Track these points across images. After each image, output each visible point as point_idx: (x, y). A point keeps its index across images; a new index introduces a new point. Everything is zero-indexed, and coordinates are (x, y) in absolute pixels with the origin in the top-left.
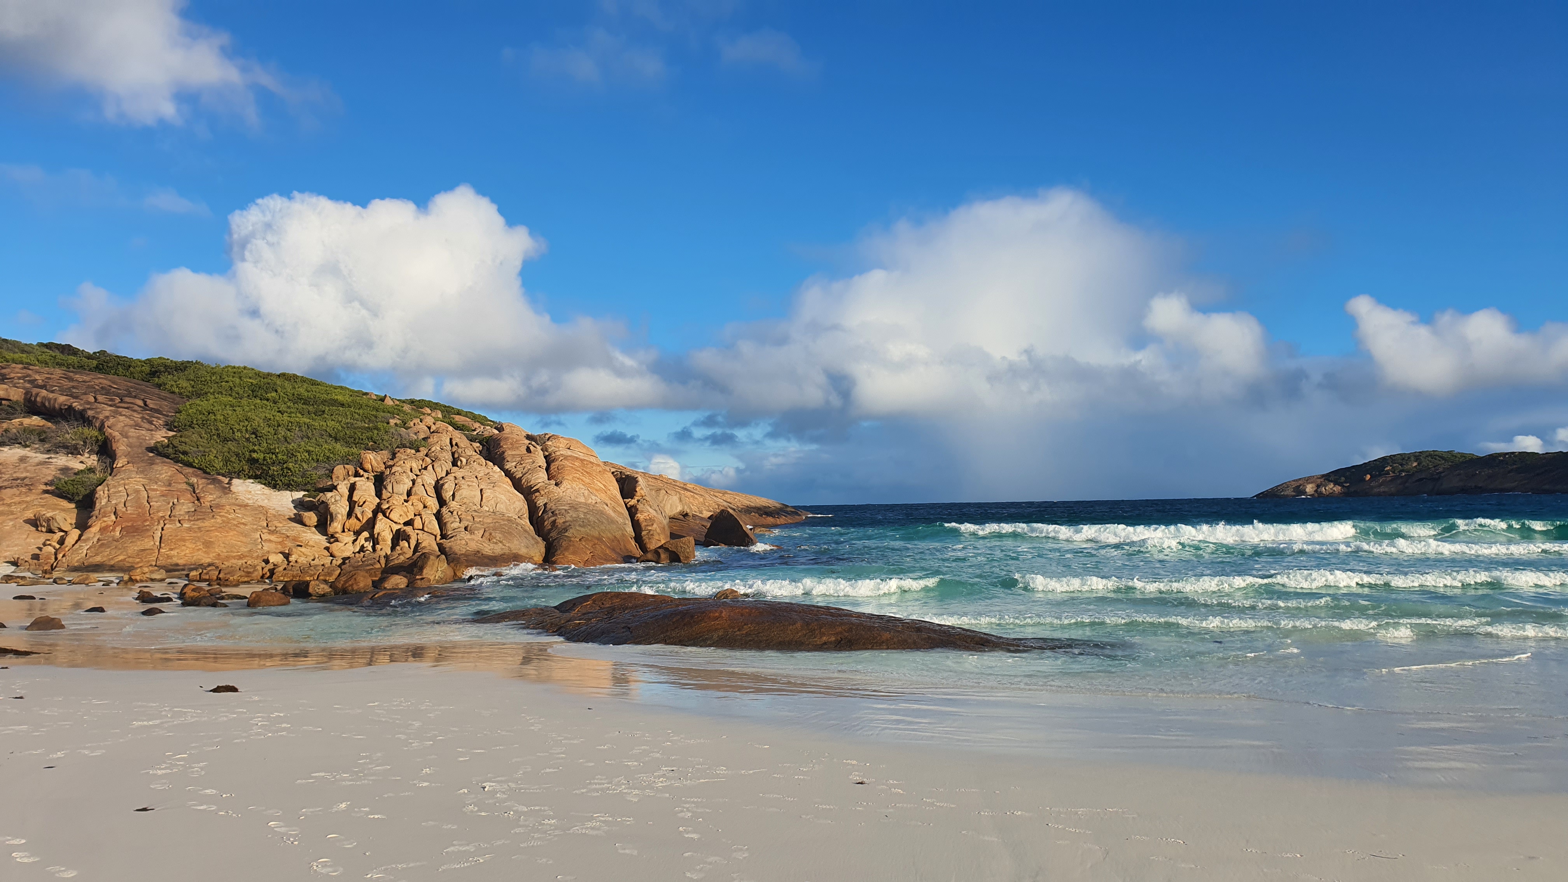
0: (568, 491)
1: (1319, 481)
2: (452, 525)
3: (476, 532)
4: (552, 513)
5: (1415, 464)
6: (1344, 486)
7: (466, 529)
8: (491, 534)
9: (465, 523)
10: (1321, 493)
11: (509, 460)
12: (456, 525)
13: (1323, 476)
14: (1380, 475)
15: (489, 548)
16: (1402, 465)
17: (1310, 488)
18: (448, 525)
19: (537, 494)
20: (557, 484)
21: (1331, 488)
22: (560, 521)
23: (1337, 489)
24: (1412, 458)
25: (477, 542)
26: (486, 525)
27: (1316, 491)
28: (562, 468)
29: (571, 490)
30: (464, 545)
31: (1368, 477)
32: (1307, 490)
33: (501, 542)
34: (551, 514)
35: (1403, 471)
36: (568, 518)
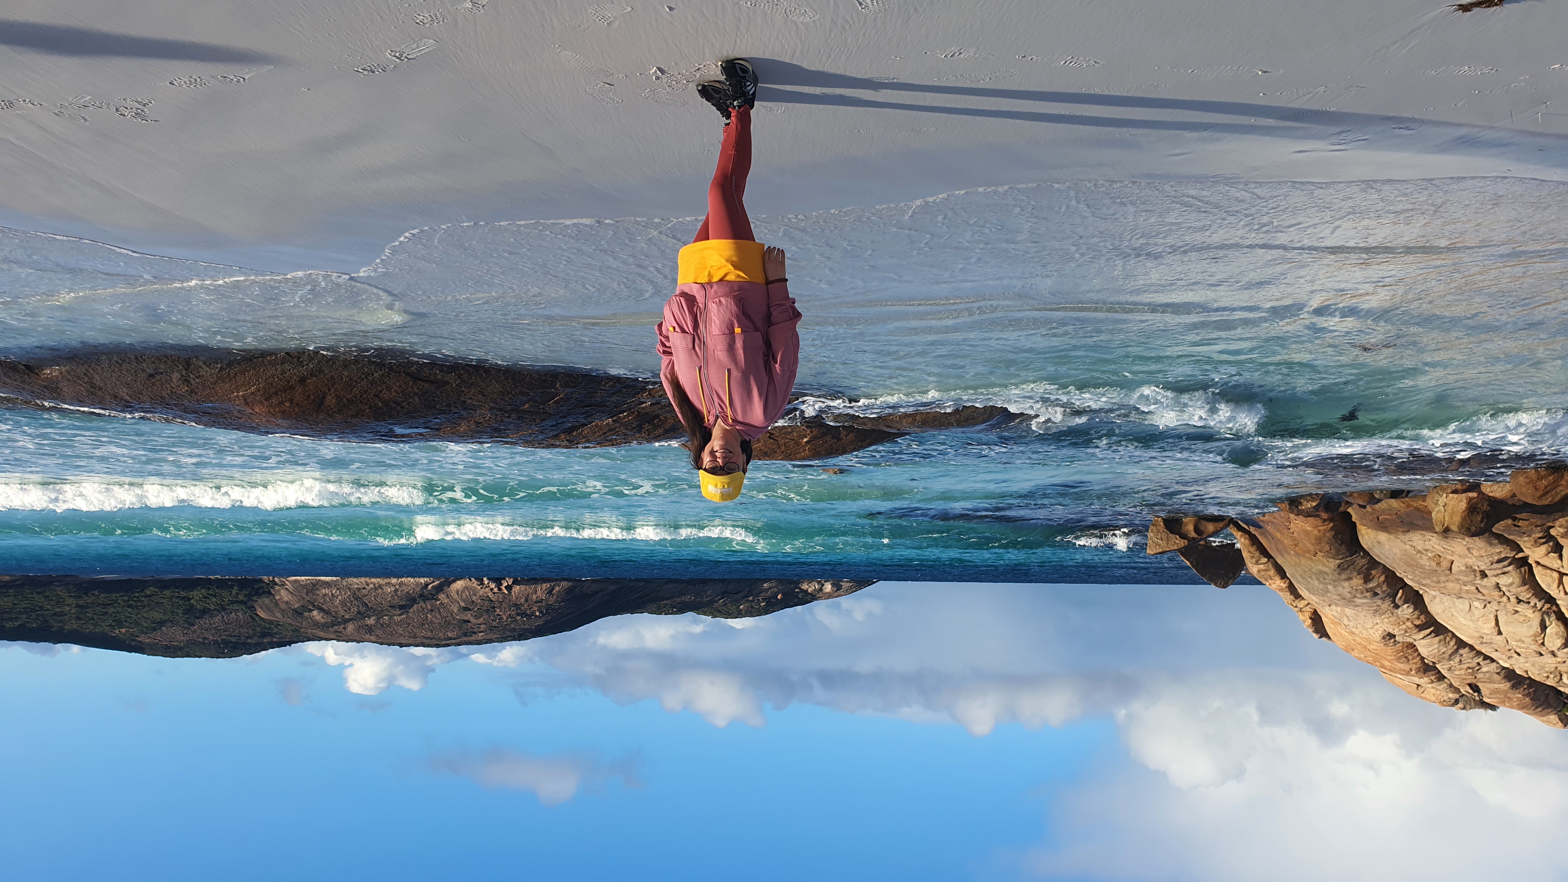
0: (1371, 625)
1: (820, 595)
2: (1510, 580)
3: (1463, 568)
4: (1376, 594)
5: (741, 607)
6: (800, 589)
7: (1484, 575)
8: (1438, 564)
9: (1491, 581)
10: (819, 583)
11: (1496, 676)
12: (1503, 581)
13: (816, 599)
14: (770, 598)
15: (1431, 543)
16: (752, 607)
17: (828, 587)
18: (1517, 581)
19: (1418, 622)
20: (1391, 636)
21: (810, 587)
22: (1357, 581)
23: (805, 586)
24: (743, 612)
25: (1453, 552)
26: (1451, 577)
27: (823, 585)
28: (1399, 658)
29: (1368, 626)
30: (1473, 548)
31: (779, 597)
32: (830, 586)
33: (1419, 552)
34: (1378, 591)
35: (752, 601)
36: (1346, 584)
